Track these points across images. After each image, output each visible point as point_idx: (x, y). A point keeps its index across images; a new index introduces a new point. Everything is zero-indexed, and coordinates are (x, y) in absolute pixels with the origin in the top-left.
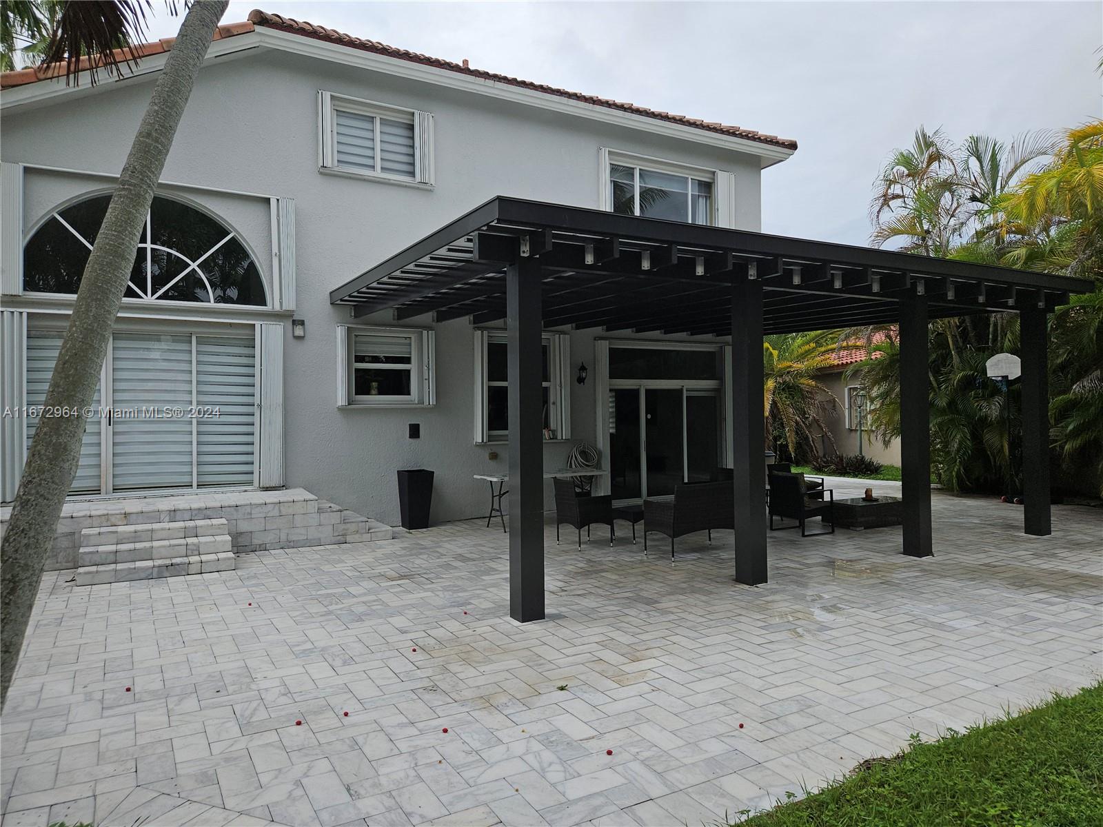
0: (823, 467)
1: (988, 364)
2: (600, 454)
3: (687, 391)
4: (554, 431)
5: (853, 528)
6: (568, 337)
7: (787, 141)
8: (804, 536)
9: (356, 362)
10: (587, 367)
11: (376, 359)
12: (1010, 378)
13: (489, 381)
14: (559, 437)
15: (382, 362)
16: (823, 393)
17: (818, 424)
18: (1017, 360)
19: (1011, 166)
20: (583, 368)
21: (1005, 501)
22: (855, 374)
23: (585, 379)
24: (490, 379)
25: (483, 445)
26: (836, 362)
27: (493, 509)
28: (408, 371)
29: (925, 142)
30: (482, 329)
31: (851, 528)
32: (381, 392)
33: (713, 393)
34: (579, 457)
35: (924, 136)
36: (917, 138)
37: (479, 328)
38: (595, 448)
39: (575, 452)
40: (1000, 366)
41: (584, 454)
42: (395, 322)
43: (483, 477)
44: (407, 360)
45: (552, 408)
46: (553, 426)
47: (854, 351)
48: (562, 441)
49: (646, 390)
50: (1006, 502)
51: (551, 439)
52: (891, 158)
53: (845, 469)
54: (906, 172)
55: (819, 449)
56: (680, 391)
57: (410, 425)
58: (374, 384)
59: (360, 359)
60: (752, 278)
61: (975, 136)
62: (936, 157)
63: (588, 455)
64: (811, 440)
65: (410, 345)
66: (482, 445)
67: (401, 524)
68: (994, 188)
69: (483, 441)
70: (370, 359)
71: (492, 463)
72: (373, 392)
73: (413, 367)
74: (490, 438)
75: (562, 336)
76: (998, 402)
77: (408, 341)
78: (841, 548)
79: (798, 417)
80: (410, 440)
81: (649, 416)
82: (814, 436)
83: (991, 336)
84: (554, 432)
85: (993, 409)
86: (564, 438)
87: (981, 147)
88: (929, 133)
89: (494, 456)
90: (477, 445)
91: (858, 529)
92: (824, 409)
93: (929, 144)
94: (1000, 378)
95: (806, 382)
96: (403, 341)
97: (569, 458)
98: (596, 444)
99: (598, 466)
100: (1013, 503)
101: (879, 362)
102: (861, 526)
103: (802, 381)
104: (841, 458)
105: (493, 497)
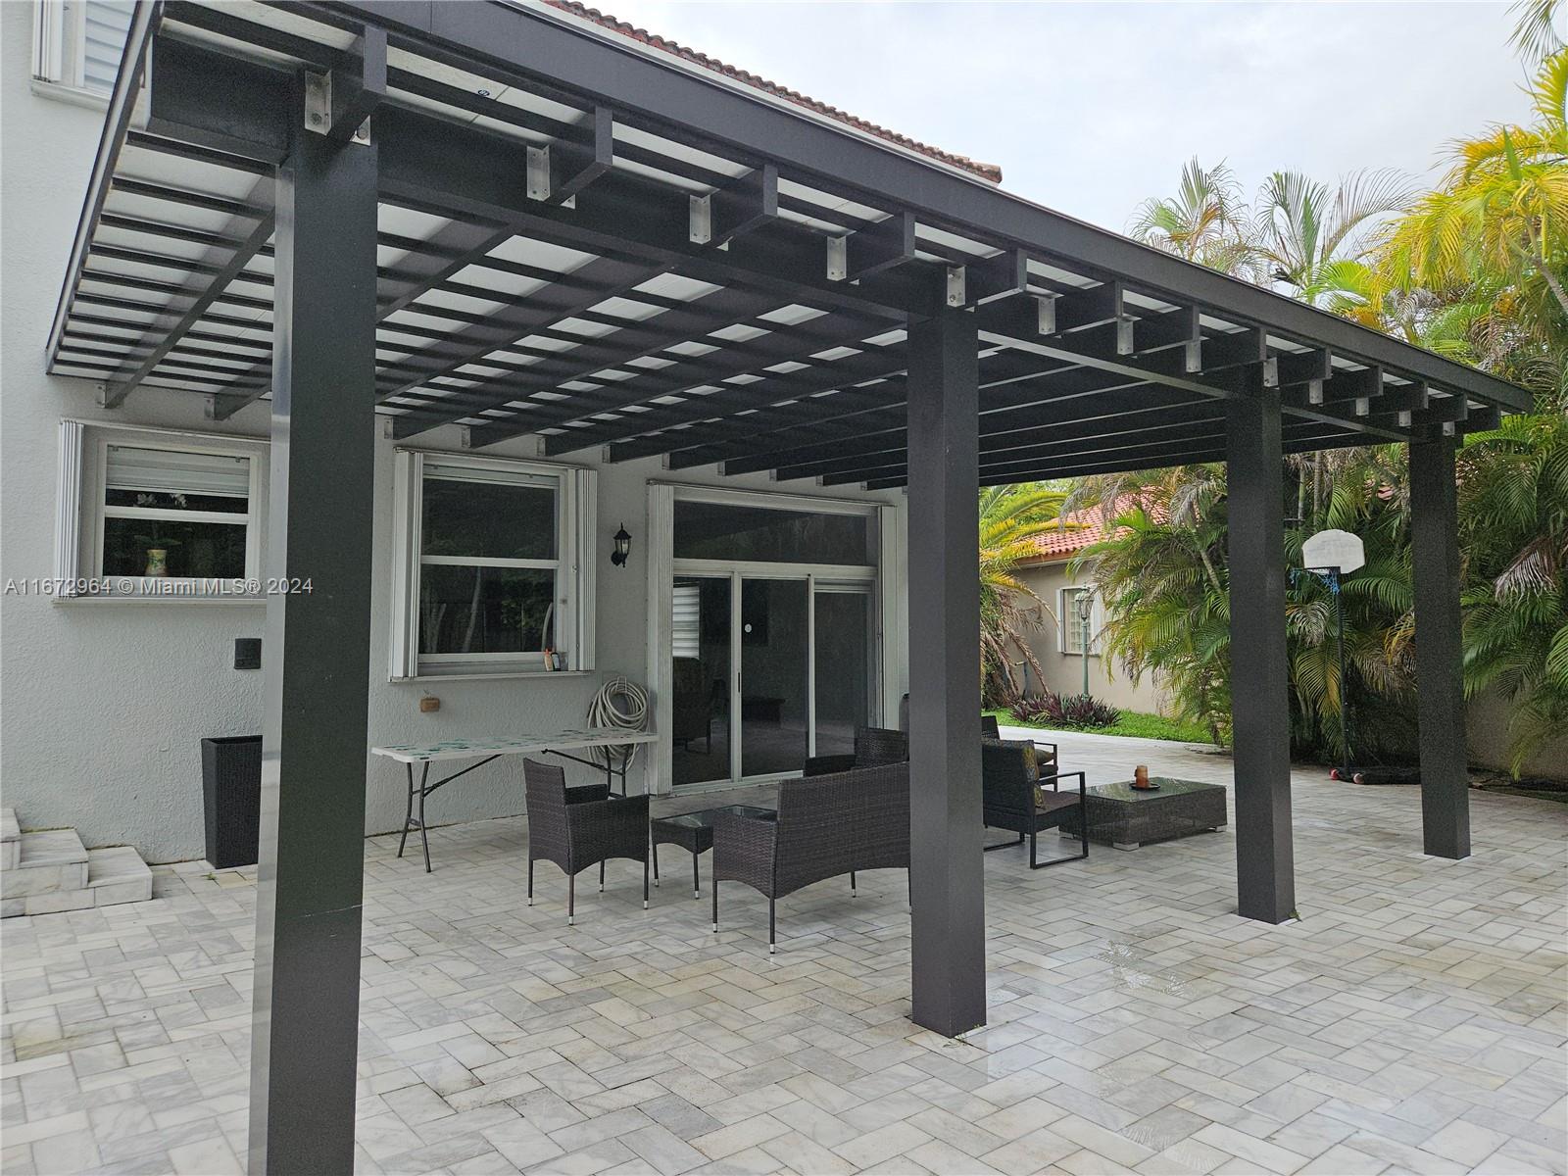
0: (1030, 713)
1: (1306, 547)
2: (652, 700)
3: (816, 583)
4: (564, 653)
5: (1121, 846)
6: (593, 474)
7: (986, 166)
8: (1034, 866)
9: (107, 504)
10: (629, 534)
11: (164, 500)
12: (1343, 571)
13: (422, 554)
14: (572, 667)
15: (179, 507)
16: (1025, 596)
17: (1018, 645)
18: (1356, 542)
19: (1336, 225)
20: (623, 535)
21: (1337, 777)
22: (1085, 566)
23: (626, 555)
24: (428, 548)
25: (407, 684)
26: (1043, 550)
27: (409, 821)
28: (241, 530)
29: (1199, 184)
30: (411, 449)
31: (1115, 845)
32: (174, 569)
33: (861, 588)
34: (611, 708)
35: (1197, 173)
36: (1186, 179)
37: (404, 447)
38: (645, 690)
39: (602, 694)
40: (1326, 551)
41: (621, 699)
42: (211, 423)
43: (388, 753)
44: (241, 505)
45: (559, 608)
46: (560, 643)
47: (1067, 535)
48: (579, 673)
49: (743, 580)
50: (1339, 779)
51: (555, 670)
52: (1143, 212)
53: (1065, 718)
54: (1168, 234)
55: (1020, 683)
56: (805, 584)
57: (238, 642)
58: (157, 554)
59: (116, 497)
60: (955, 304)
61: (1281, 172)
62: (1217, 212)
63: (626, 701)
64: (1007, 669)
65: (247, 473)
66: (405, 682)
67: (204, 855)
68: (1310, 262)
69: (406, 676)
70: (150, 498)
71: (428, 720)
72: (152, 569)
73: (251, 520)
74: (423, 669)
75: (581, 472)
76: (1322, 613)
77: (242, 465)
78: (1112, 898)
79: (990, 633)
80: (240, 673)
81: (748, 628)
82: (1012, 662)
83: (1300, 505)
84: (562, 656)
85: (1313, 622)
86: (581, 668)
87: (1292, 190)
88: (1207, 170)
89: (433, 705)
90: (394, 684)
91: (1129, 847)
92: (1025, 622)
93: (1204, 190)
94: (1326, 572)
95: (1001, 579)
96: (233, 464)
97: (592, 709)
98: (646, 682)
99: (648, 724)
100: (1352, 781)
101: (1126, 546)
102: (1134, 842)
103: (994, 577)
104: (1057, 701)
105: (411, 793)
